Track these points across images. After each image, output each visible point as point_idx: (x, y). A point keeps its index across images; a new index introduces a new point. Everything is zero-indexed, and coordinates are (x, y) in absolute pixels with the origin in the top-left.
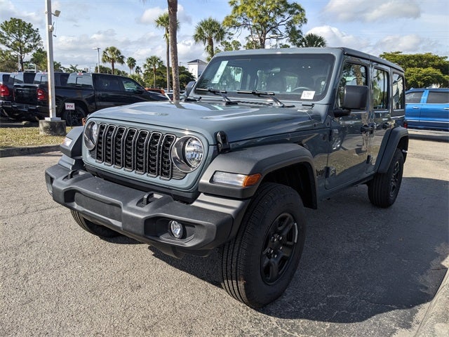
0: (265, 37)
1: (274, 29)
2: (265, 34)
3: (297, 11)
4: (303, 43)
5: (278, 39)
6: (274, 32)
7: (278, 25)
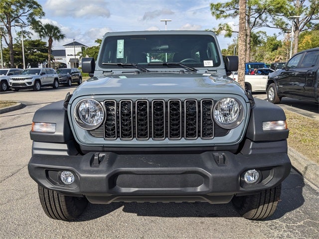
0: (10, 24)
1: (16, 19)
2: (10, 23)
3: (35, 6)
4: (43, 31)
5: (21, 26)
6: (17, 22)
7: (20, 16)
